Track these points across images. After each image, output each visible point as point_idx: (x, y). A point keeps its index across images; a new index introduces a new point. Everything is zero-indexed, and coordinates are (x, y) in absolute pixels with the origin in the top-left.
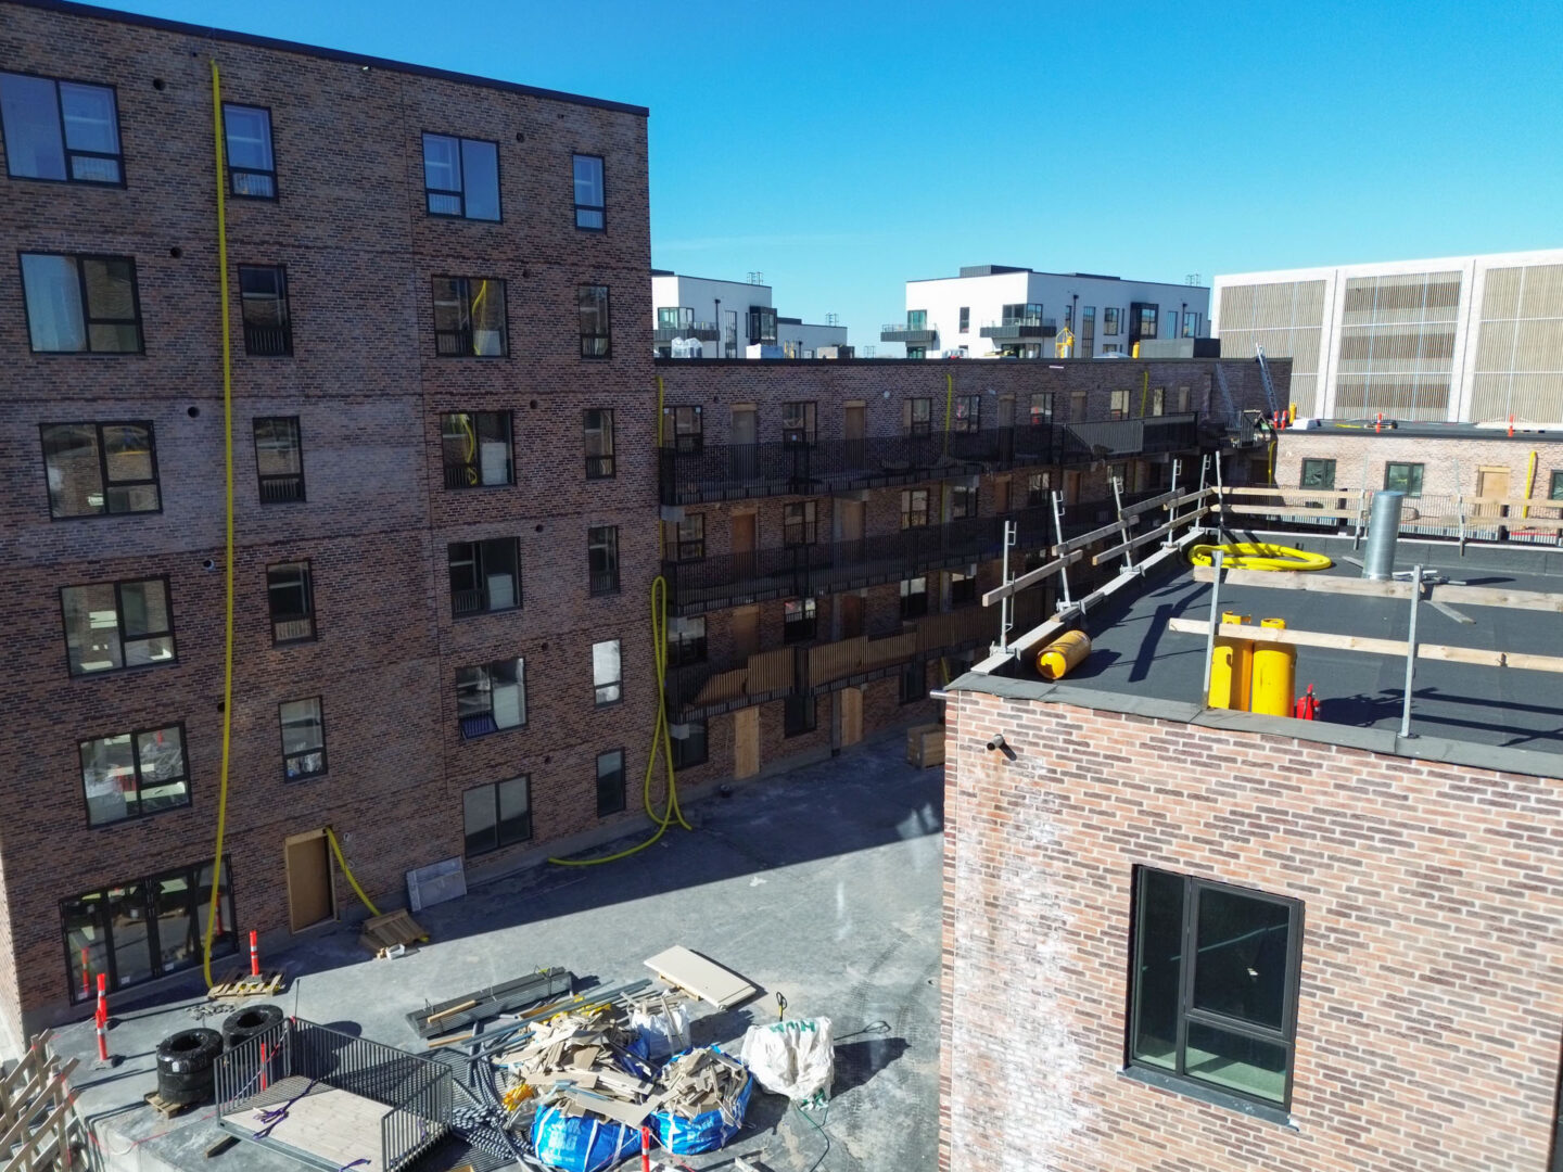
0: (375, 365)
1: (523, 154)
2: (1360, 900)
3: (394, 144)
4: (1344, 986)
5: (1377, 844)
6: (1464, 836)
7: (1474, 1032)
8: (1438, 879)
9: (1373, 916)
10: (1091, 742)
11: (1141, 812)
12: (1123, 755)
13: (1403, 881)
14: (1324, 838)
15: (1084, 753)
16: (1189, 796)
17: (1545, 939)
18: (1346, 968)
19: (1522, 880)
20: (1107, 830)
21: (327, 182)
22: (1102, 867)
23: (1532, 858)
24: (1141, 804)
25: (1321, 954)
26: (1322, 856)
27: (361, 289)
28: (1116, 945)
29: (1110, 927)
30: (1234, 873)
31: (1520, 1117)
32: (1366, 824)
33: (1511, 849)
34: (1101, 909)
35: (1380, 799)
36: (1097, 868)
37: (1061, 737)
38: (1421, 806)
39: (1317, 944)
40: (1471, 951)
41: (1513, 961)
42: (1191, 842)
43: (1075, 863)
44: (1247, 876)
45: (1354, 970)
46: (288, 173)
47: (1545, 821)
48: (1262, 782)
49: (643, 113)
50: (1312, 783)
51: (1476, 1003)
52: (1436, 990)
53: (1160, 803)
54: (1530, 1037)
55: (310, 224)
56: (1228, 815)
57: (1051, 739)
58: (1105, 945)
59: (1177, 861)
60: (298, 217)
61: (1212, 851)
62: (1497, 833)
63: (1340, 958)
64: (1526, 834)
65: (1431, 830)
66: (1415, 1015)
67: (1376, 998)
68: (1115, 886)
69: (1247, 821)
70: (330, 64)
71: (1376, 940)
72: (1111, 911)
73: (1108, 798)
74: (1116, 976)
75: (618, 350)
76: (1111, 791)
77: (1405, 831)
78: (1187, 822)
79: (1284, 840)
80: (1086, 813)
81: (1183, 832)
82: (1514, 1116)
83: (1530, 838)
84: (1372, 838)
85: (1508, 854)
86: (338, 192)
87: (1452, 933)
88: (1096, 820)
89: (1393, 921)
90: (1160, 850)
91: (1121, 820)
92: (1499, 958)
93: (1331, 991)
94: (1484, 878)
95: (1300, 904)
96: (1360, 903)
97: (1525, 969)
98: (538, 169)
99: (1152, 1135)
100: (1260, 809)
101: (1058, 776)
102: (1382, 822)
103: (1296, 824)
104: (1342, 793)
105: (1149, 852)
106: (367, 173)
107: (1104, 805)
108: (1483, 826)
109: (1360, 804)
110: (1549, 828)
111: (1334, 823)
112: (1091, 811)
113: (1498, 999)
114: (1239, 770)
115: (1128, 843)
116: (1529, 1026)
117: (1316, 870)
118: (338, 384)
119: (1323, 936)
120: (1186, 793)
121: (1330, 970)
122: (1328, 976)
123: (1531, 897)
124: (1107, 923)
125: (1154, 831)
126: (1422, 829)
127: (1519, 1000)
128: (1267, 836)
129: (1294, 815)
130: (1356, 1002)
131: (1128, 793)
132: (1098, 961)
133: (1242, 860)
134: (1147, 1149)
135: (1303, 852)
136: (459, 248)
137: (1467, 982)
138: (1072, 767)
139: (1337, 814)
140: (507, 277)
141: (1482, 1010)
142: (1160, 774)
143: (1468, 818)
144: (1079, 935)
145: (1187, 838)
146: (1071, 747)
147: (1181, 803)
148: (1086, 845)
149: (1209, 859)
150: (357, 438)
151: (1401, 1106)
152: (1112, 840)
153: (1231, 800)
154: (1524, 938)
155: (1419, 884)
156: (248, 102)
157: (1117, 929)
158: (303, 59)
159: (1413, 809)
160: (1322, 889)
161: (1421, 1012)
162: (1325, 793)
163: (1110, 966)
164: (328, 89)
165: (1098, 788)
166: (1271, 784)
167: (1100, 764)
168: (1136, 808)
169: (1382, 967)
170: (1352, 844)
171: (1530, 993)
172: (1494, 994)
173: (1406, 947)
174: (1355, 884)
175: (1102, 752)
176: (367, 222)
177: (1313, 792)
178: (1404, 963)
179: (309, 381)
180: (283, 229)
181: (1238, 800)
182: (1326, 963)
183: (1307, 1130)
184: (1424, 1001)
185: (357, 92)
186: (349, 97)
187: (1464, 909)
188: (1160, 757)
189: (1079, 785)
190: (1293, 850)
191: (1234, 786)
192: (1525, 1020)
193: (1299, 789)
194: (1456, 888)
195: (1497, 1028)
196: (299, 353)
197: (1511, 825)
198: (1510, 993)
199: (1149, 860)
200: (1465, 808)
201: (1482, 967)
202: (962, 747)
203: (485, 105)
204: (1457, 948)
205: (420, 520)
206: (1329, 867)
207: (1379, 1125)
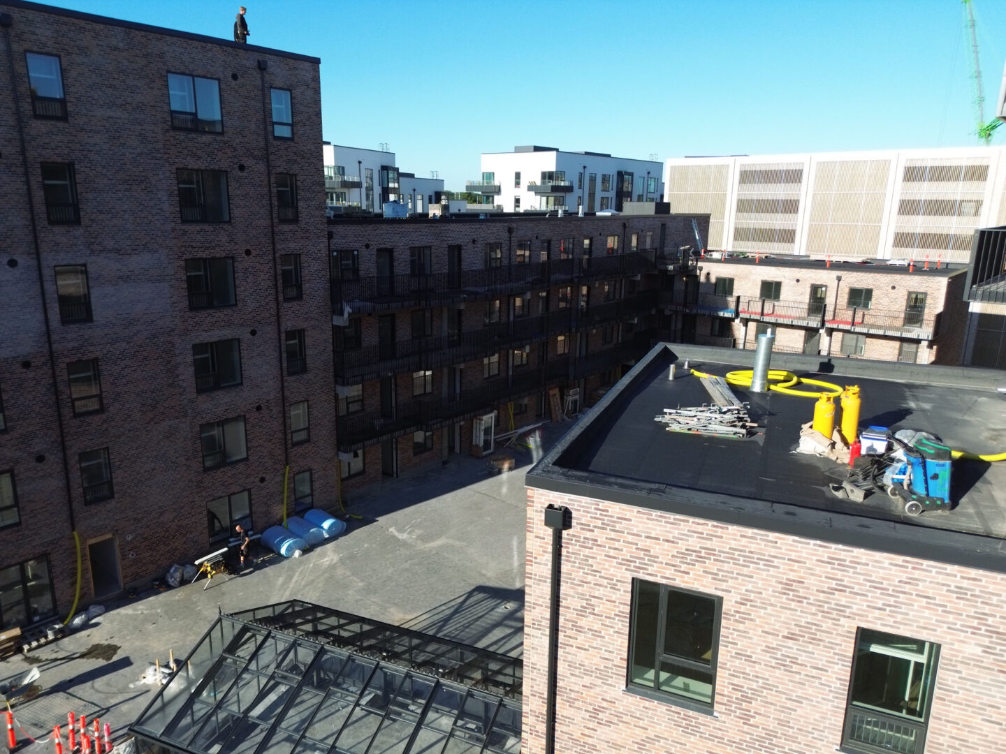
0: (138, 228)
1: (236, 87)
2: (752, 596)
3: (148, 80)
4: (742, 641)
5: (761, 567)
6: (805, 563)
7: (809, 665)
8: (792, 585)
9: (758, 604)
10: (610, 510)
11: (637, 549)
12: (627, 517)
13: (774, 587)
14: (734, 564)
15: (606, 516)
16: (663, 540)
17: (845, 616)
18: (745, 632)
19: (834, 586)
20: (618, 558)
21: (102, 106)
22: (615, 579)
23: (839, 575)
24: (637, 544)
25: (731, 625)
26: (733, 573)
27: (127, 178)
28: (622, 621)
29: (620, 612)
30: (687, 582)
31: (830, 707)
32: (756, 556)
33: (829, 570)
34: (614, 602)
35: (763, 543)
36: (612, 580)
37: (593, 507)
38: (784, 547)
39: (729, 619)
40: (808, 623)
41: (829, 628)
42: (664, 565)
43: (600, 577)
44: (693, 584)
45: (748, 633)
46: (74, 100)
47: (846, 556)
48: (702, 533)
49: (316, 62)
50: (729, 534)
51: (810, 650)
52: (790, 643)
53: (648, 544)
54: (836, 667)
55: (90, 135)
56: (684, 551)
57: (587, 507)
58: (616, 621)
59: (657, 576)
60: (82, 130)
61: (676, 570)
62: (823, 562)
63: (741, 627)
64: (836, 562)
65: (789, 560)
66: (779, 656)
67: (759, 648)
68: (622, 589)
69: (694, 554)
70: (102, 26)
71: (760, 617)
72: (620, 603)
73: (619, 541)
74: (622, 638)
75: (302, 216)
76: (621, 536)
77: (776, 560)
78: (662, 554)
79: (714, 564)
80: (607, 549)
81: (660, 560)
82: (827, 707)
83: (839, 565)
84: (758, 564)
85: (828, 573)
86: (109, 113)
87: (799, 613)
88: (612, 553)
89: (769, 607)
90: (647, 569)
91: (626, 553)
92: (822, 627)
93: (736, 644)
94: (815, 585)
95: (721, 599)
96: (752, 598)
97: (834, 632)
98: (246, 98)
99: (641, 723)
100: (701, 547)
101: (591, 528)
102: (764, 555)
103: (720, 556)
104: (744, 539)
105: (641, 571)
106: (129, 100)
107: (617, 545)
108: (815, 558)
109: (753, 545)
110: (848, 559)
111: (740, 555)
112: (610, 548)
113: (821, 647)
114: (690, 526)
115: (629, 566)
116: (836, 661)
117: (730, 580)
118: (114, 242)
119: (732, 615)
120: (661, 538)
121: (736, 633)
122: (735, 636)
123: (839, 595)
124: (618, 609)
125: (644, 559)
126: (784, 559)
127: (832, 648)
128: (705, 562)
129: (719, 551)
130: (749, 650)
131: (630, 538)
132: (612, 630)
133: (691, 575)
134: (638, 731)
135: (723, 571)
136: (195, 150)
137: (806, 639)
138: (599, 523)
139: (741, 551)
140: (229, 170)
141: (813, 653)
142: (648, 528)
143: (807, 553)
144: (602, 616)
145: (662, 563)
146: (599, 512)
147: (659, 544)
148: (607, 567)
149: (674, 575)
150: (128, 277)
151: (772, 704)
152: (621, 564)
153: (686, 543)
154: (834, 616)
155: (782, 588)
156: (44, 51)
157: (623, 613)
158: (82, 23)
159: (781, 548)
160: (733, 590)
161: (782, 655)
162: (735, 540)
163: (619, 633)
164: (101, 43)
165: (613, 535)
166: (707, 534)
167: (614, 522)
168: (634, 547)
169: (763, 631)
170: (748, 567)
171: (836, 644)
172: (819, 645)
173: (775, 620)
174: (750, 588)
175: (616, 515)
176: (130, 133)
177: (729, 539)
178: (774, 629)
179: (93, 240)
180: (71, 138)
181: (690, 543)
182: (734, 630)
183: (723, 718)
184: (784, 649)
185: (121, 45)
186: (116, 49)
187: (805, 601)
188: (648, 519)
189: (603, 533)
190: (718, 570)
191: (687, 536)
192: (834, 658)
193: (722, 537)
194: (801, 590)
195: (820, 663)
196: (84, 221)
197: (829, 558)
198: (827, 644)
199: (642, 576)
200: (806, 548)
201: (813, 631)
202: (537, 511)
203: (210, 54)
204: (801, 621)
205: (173, 330)
206: (737, 579)
207: (760, 714)
